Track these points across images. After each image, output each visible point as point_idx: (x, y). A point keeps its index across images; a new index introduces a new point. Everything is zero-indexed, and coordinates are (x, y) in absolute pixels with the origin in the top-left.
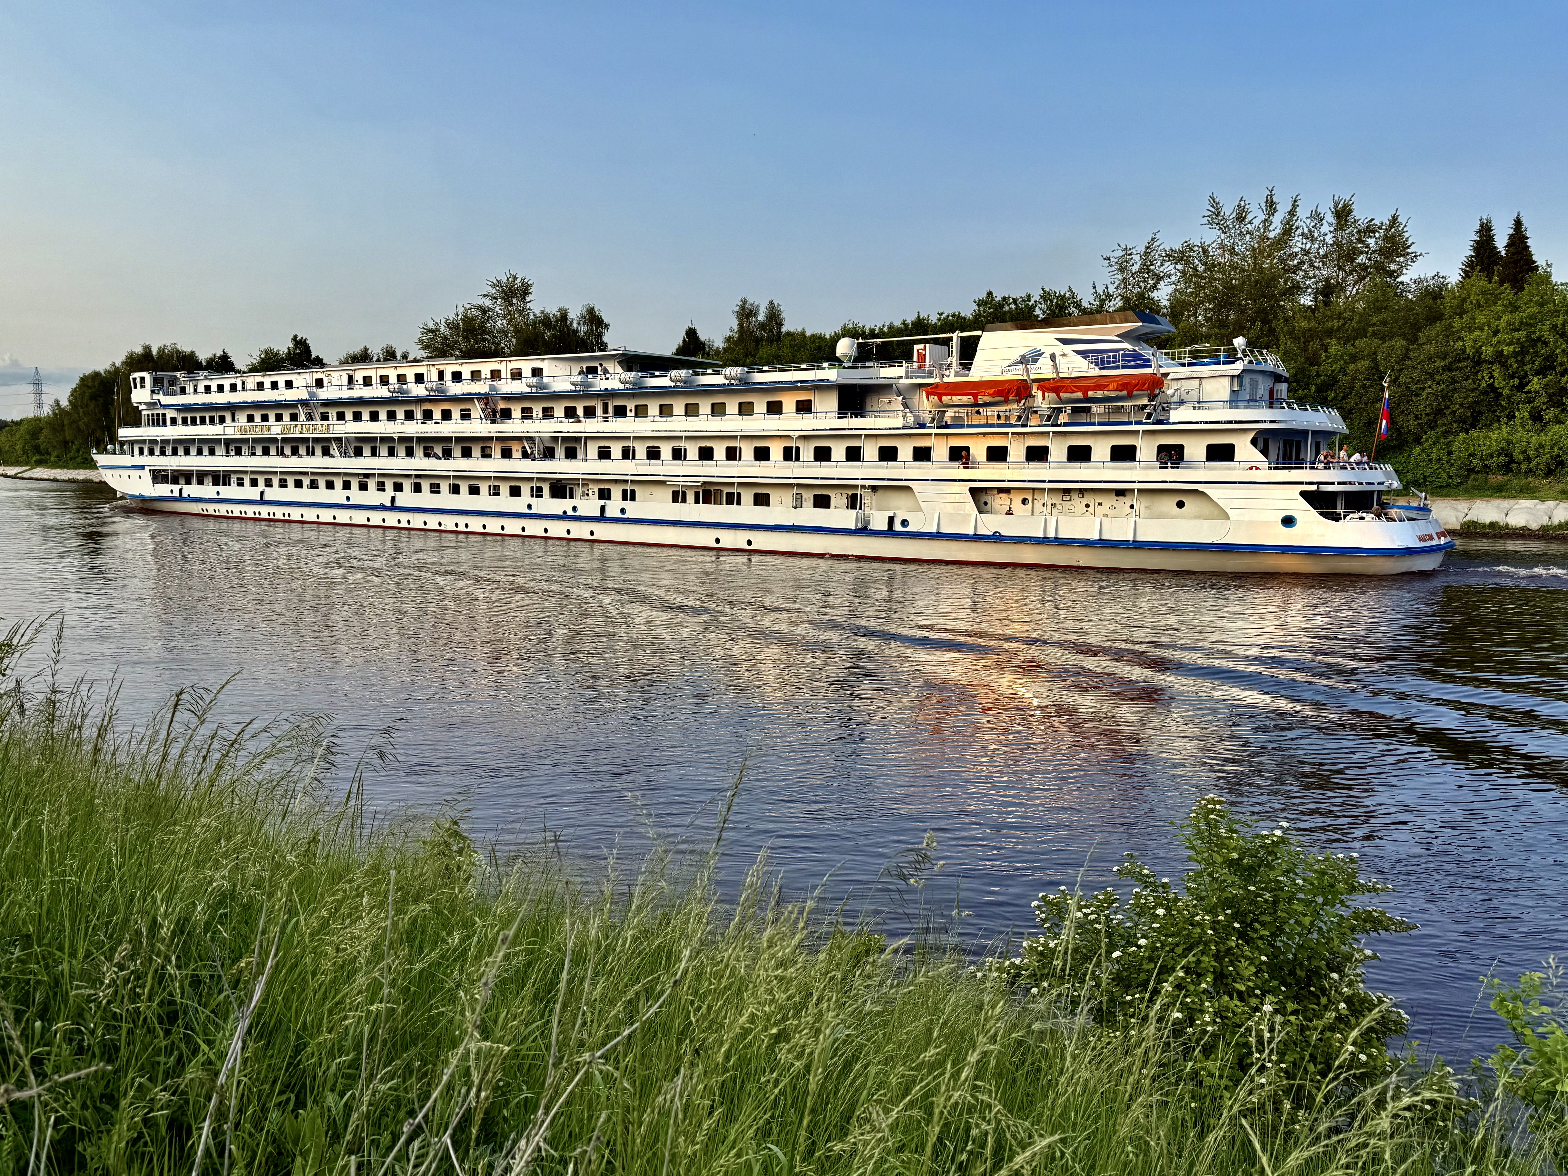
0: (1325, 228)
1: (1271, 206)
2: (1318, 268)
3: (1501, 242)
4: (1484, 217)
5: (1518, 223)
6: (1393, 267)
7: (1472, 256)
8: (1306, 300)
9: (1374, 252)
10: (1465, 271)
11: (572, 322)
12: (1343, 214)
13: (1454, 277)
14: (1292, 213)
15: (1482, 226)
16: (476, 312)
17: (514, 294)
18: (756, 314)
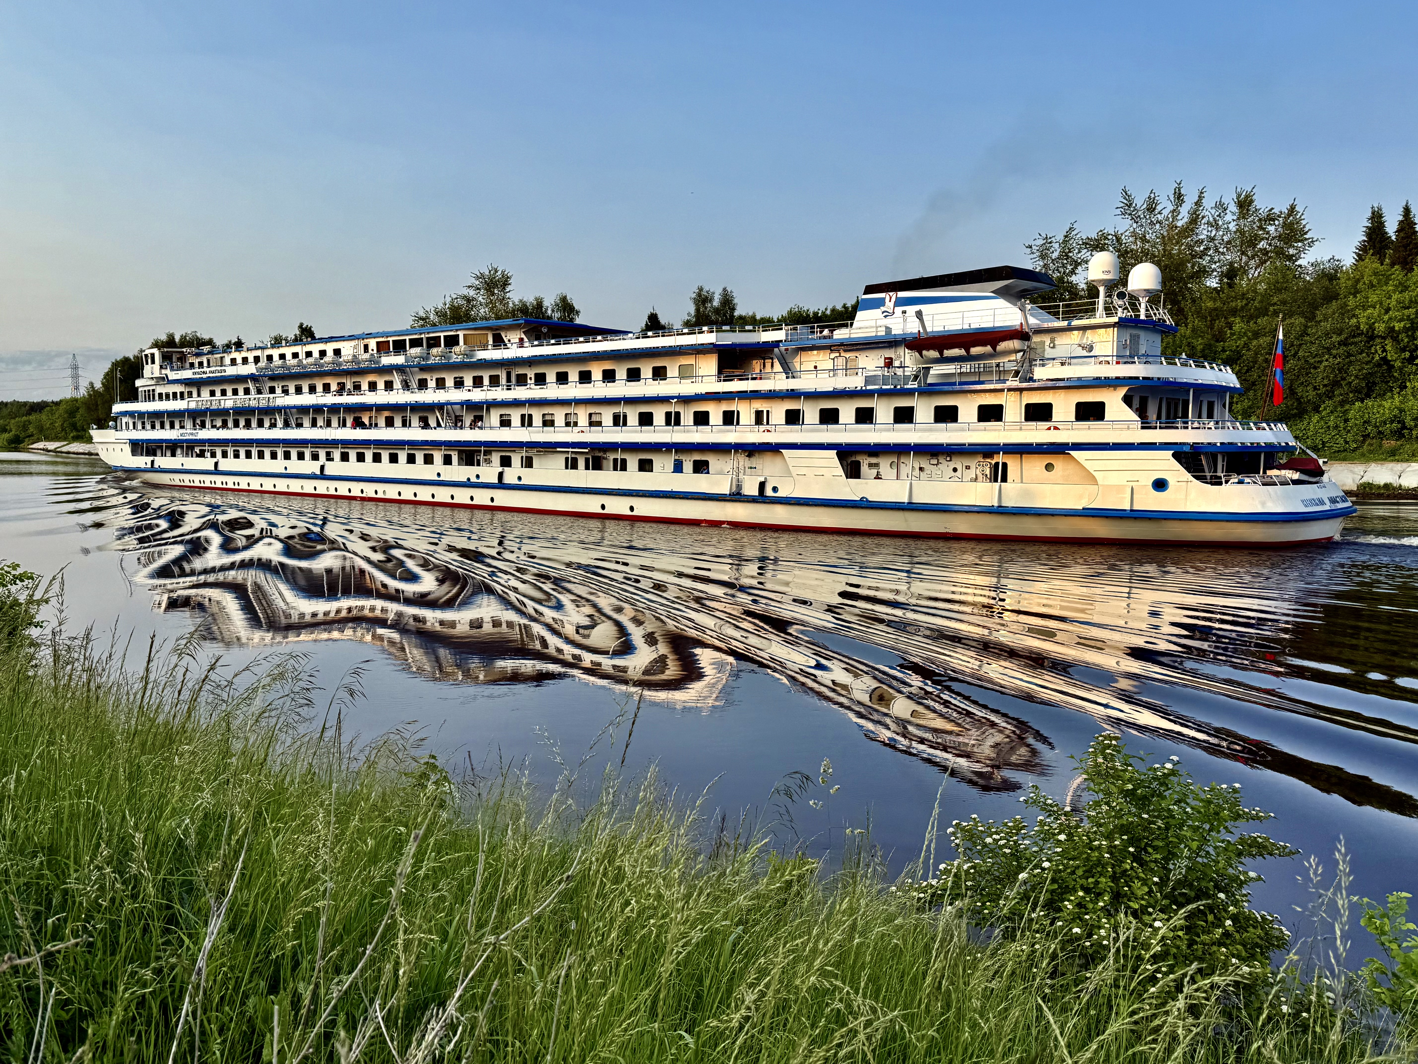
0: (1229, 217)
1: (1179, 197)
2: (1223, 254)
3: (1391, 228)
4: (1375, 205)
5: (1407, 211)
6: (1292, 251)
7: (1364, 241)
8: (1212, 283)
9: (1274, 238)
10: (1358, 255)
11: (546, 309)
12: (1245, 204)
13: (1348, 260)
14: (1198, 203)
15: (1373, 213)
16: (461, 302)
17: (495, 285)
18: (711, 301)
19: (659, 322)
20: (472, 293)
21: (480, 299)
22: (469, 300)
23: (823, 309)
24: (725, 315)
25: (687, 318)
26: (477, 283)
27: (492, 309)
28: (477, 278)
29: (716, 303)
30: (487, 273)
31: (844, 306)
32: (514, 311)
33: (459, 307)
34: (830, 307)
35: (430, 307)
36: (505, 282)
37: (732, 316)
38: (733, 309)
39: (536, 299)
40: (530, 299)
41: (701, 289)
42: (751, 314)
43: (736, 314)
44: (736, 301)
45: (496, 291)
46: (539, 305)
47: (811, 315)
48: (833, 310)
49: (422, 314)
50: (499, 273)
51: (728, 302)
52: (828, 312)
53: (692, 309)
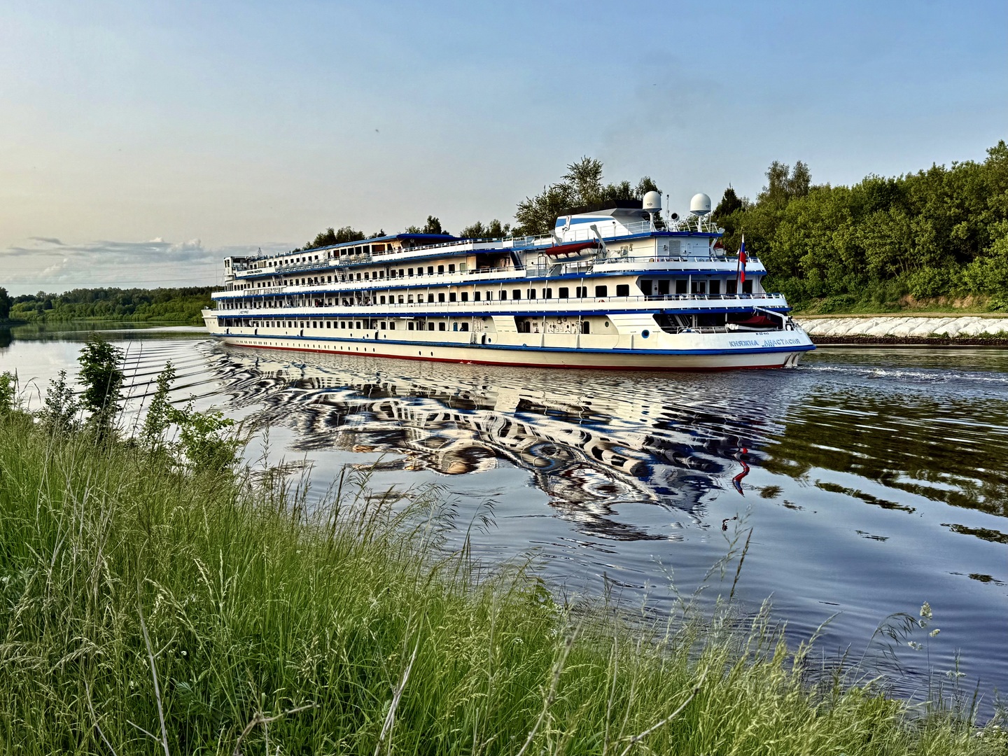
11: (632, 192)
16: (558, 191)
17: (588, 174)
18: (785, 175)
19: (735, 198)
20: (568, 182)
21: (575, 187)
22: (565, 188)
23: (898, 176)
24: (799, 187)
25: (762, 192)
26: (573, 173)
27: (584, 195)
28: (573, 169)
29: (790, 176)
30: (581, 164)
31: (921, 172)
32: (603, 195)
33: (557, 195)
34: (905, 174)
35: (533, 197)
36: (595, 171)
37: (807, 187)
38: (808, 181)
39: (623, 184)
40: (617, 185)
41: (776, 164)
42: (825, 184)
43: (810, 185)
44: (809, 173)
45: (588, 180)
46: (626, 188)
47: (887, 182)
48: (909, 177)
49: (526, 203)
50: (592, 163)
51: (802, 174)
52: (904, 179)
53: (767, 184)
